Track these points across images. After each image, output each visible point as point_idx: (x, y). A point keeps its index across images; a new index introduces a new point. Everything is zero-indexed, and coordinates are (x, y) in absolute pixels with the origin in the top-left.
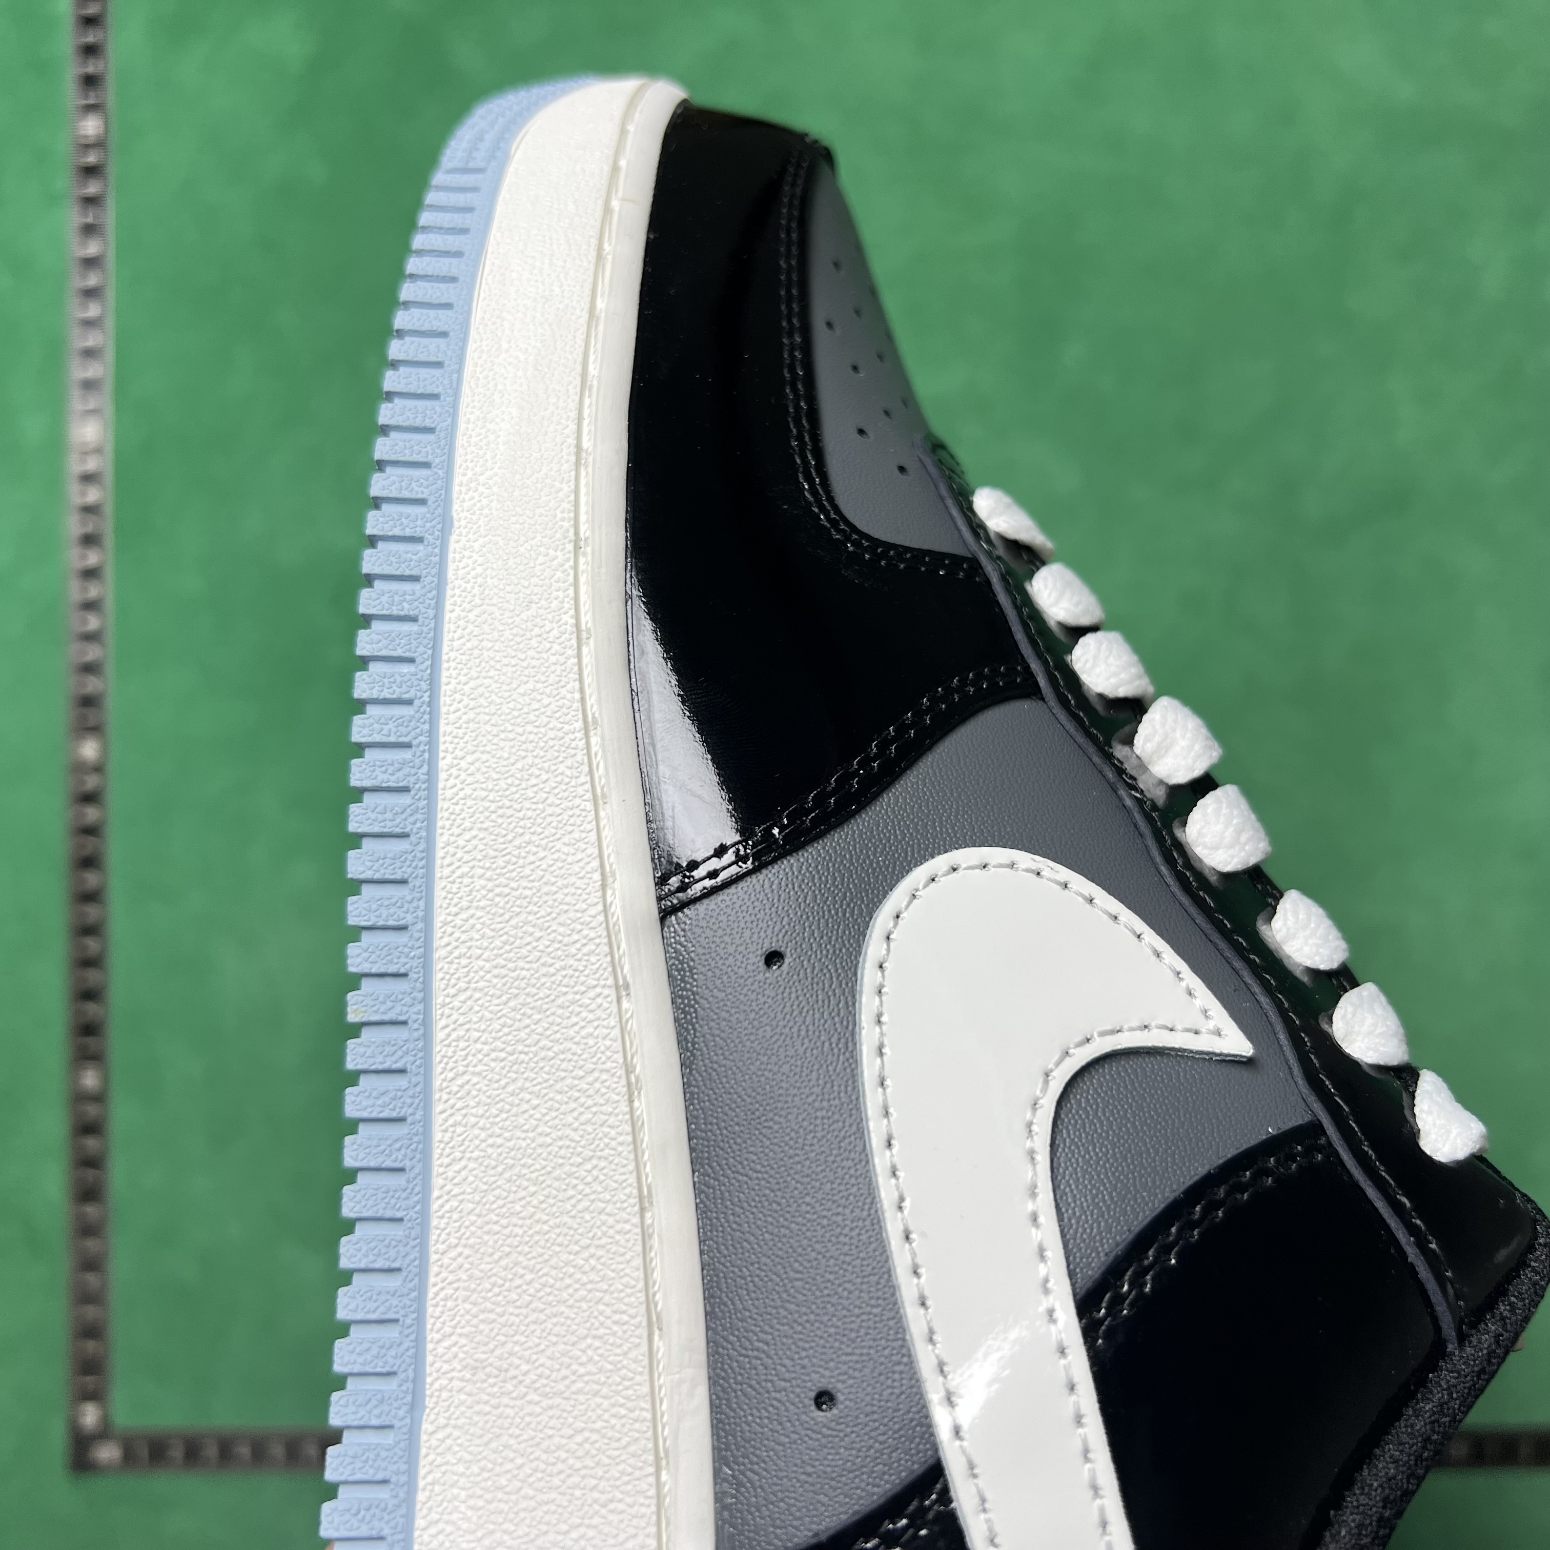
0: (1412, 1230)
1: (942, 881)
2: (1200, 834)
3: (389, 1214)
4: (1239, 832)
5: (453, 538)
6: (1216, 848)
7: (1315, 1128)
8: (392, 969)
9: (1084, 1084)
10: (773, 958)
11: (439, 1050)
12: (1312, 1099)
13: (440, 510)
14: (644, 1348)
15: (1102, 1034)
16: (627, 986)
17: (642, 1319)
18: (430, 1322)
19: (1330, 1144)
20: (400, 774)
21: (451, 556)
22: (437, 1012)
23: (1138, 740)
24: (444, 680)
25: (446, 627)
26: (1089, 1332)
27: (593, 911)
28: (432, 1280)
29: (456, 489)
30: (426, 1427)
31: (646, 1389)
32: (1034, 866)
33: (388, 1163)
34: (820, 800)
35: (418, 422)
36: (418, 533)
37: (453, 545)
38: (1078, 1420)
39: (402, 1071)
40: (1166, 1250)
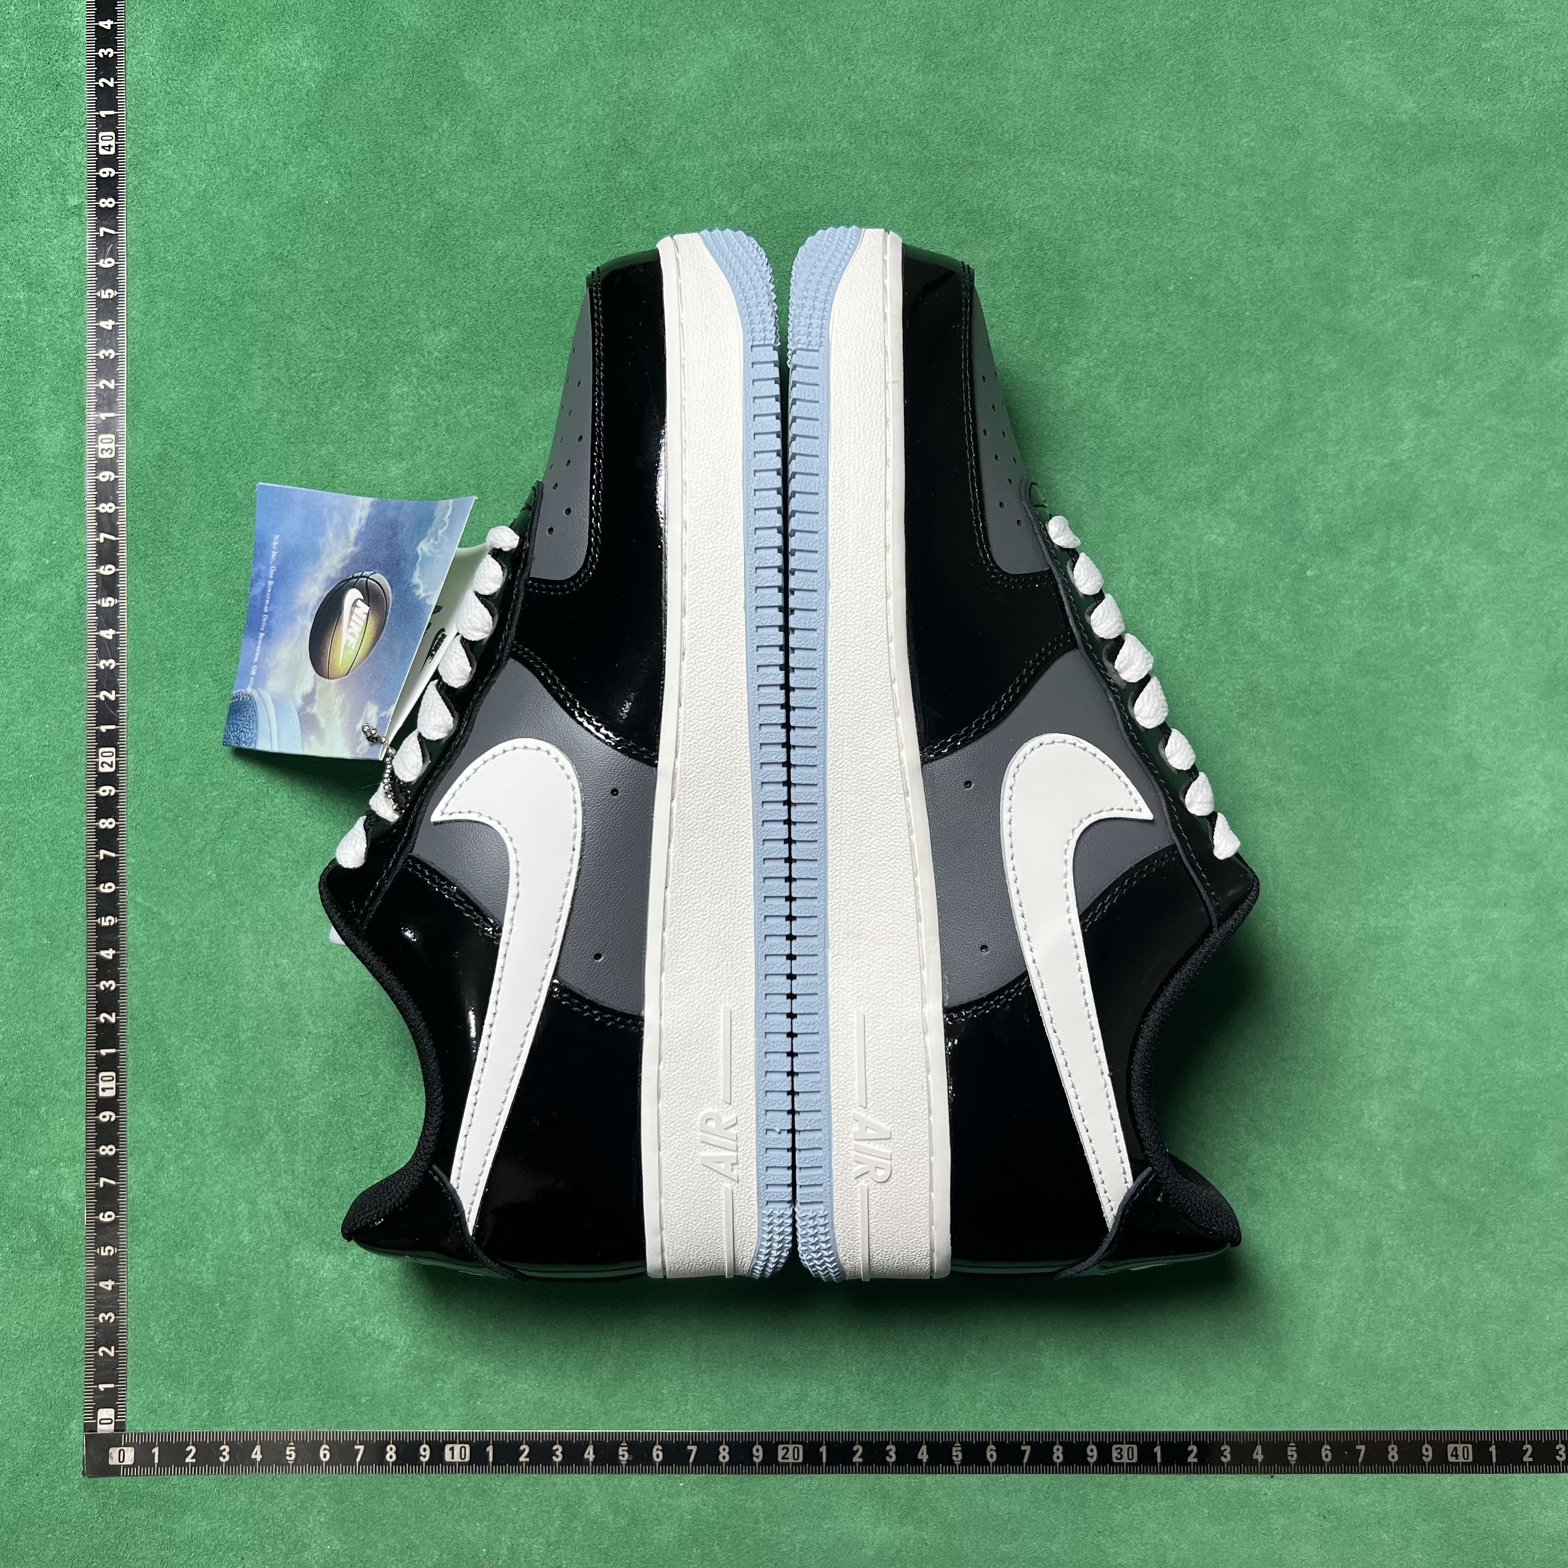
0: (1205, 887)
1: (1036, 750)
2: (1140, 711)
3: (812, 877)
4: (1156, 710)
5: (831, 592)
6: (1146, 718)
7: (1174, 847)
8: (811, 782)
9: (1088, 833)
10: (968, 783)
11: (829, 815)
12: (1174, 835)
13: (824, 577)
14: (916, 928)
15: (1095, 813)
16: (908, 793)
17: (915, 918)
18: (829, 918)
19: (1178, 853)
20: (812, 702)
21: (830, 601)
22: (829, 800)
23: (1117, 662)
24: (829, 660)
25: (829, 635)
26: (1083, 927)
27: (895, 764)
28: (830, 902)
29: (830, 567)
30: (830, 955)
31: (916, 943)
32: (1073, 742)
33: (811, 858)
34: (989, 716)
35: (810, 529)
36: (815, 588)
37: (831, 595)
38: (1078, 958)
39: (816, 822)
40: (1113, 897)
